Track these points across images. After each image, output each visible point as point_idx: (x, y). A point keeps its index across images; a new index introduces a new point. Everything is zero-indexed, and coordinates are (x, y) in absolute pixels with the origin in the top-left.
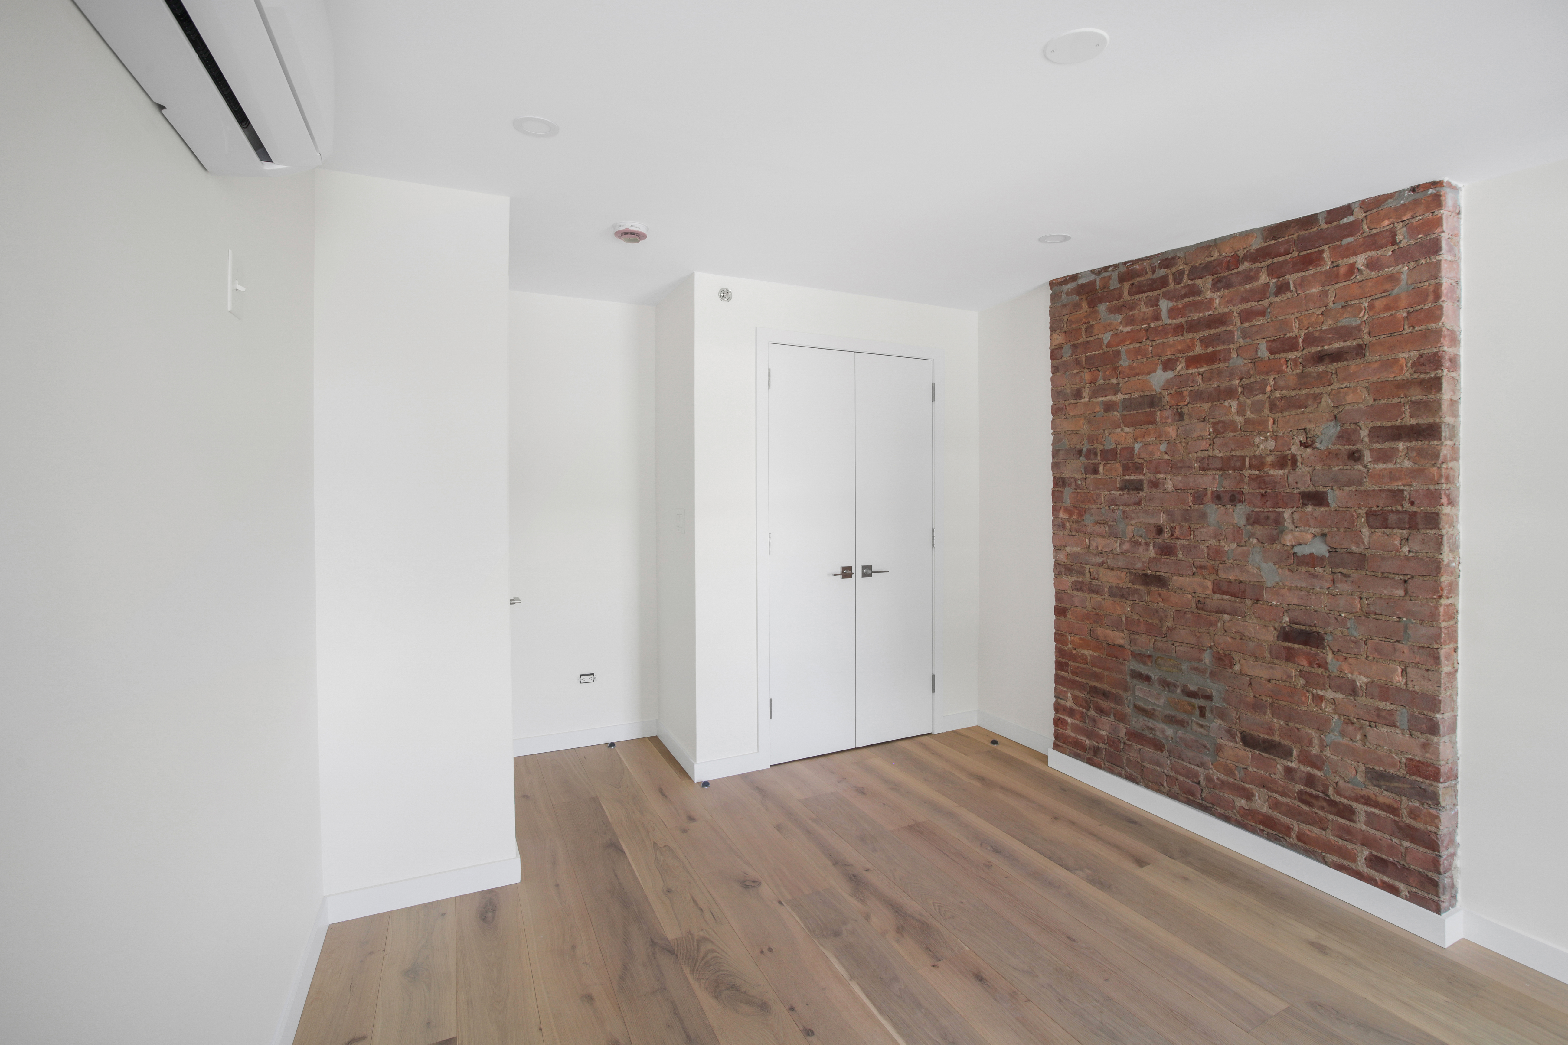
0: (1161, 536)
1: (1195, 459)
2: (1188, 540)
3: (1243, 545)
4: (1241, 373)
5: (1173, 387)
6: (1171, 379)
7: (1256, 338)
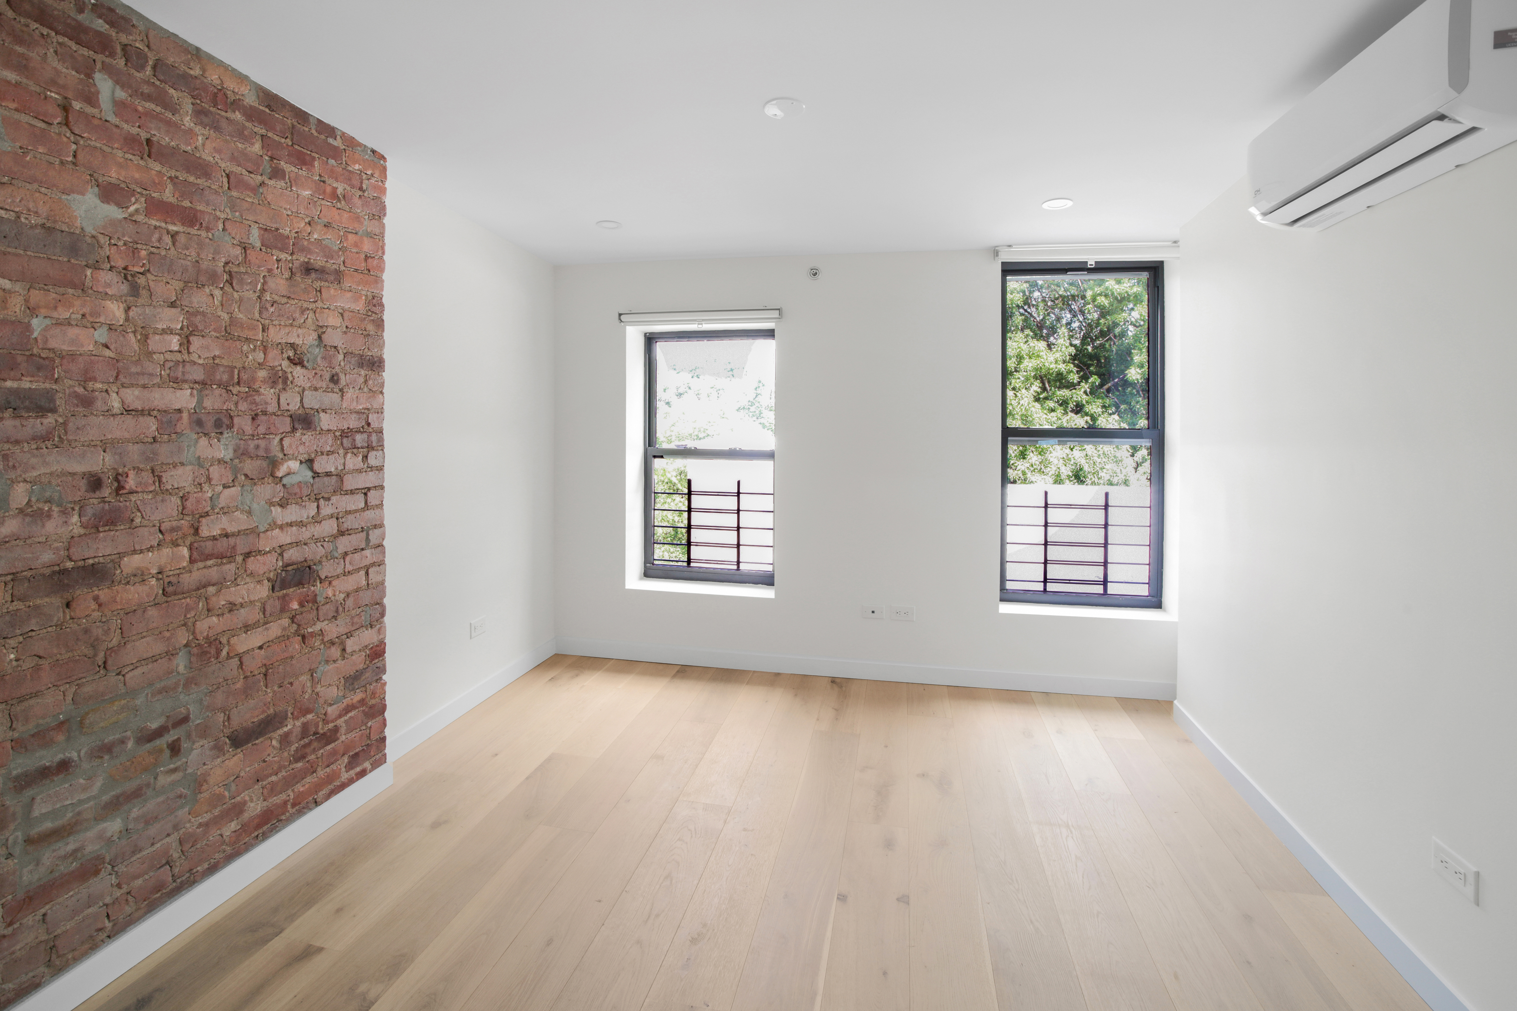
0: (98, 494)
1: (162, 363)
2: (151, 492)
3: (231, 485)
4: (229, 256)
5: (124, 236)
6: (120, 221)
7: (247, 218)
